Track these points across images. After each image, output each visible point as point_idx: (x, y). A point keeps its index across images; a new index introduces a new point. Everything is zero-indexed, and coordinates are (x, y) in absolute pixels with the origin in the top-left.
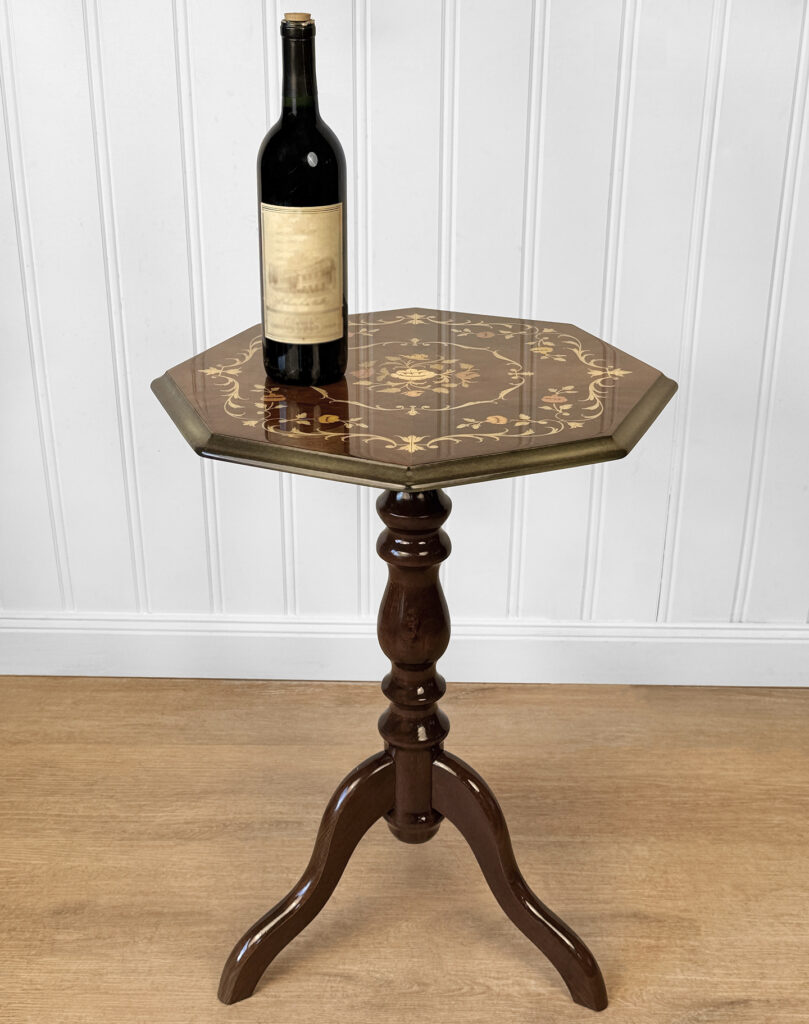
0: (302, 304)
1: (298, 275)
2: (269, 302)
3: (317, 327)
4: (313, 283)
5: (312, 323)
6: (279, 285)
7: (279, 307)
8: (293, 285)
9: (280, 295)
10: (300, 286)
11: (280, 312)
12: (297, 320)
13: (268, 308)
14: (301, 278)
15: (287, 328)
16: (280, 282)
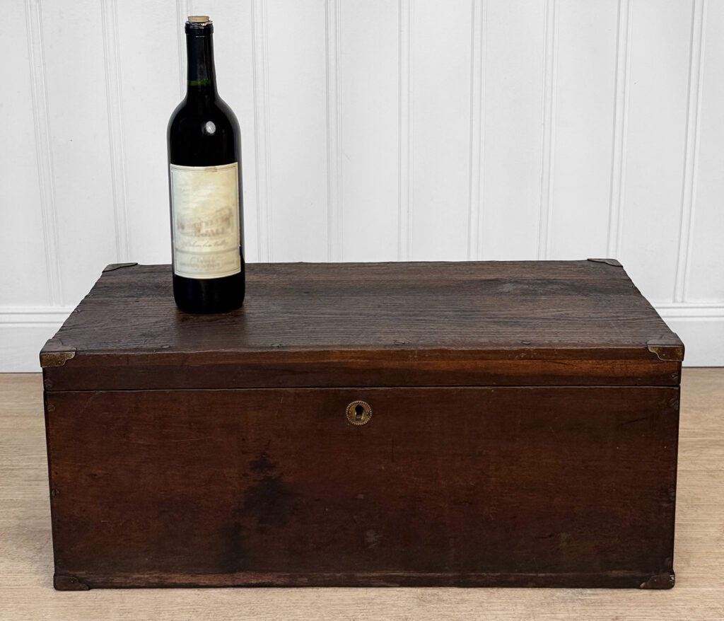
0: (204, 245)
1: (201, 222)
2: (178, 244)
3: (218, 264)
4: (214, 228)
5: (213, 261)
6: (186, 230)
7: (186, 249)
8: (197, 231)
9: (187, 239)
10: (203, 231)
11: (187, 252)
12: (202, 259)
13: (177, 249)
14: (204, 224)
15: (193, 265)
16: (186, 228)
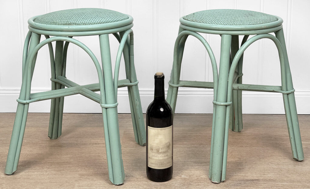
0: (161, 157)
1: (159, 148)
3: (165, 164)
4: (164, 150)
5: (163, 162)
7: (153, 158)
8: (158, 151)
9: (154, 154)
10: (160, 151)
11: (154, 159)
12: (159, 162)
13: (149, 157)
14: (160, 149)
15: (156, 164)
16: (153, 150)
